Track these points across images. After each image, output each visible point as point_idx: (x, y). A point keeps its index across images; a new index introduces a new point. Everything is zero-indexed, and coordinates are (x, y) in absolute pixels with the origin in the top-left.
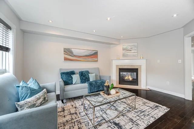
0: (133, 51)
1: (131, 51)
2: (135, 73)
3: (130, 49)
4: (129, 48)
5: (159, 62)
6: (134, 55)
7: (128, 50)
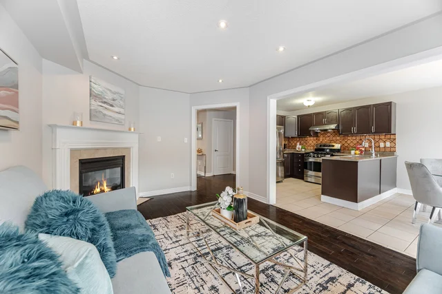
0: (116, 109)
1: (112, 106)
2: (118, 170)
3: (111, 102)
4: (109, 96)
5: (160, 140)
6: (117, 120)
7: (105, 103)
